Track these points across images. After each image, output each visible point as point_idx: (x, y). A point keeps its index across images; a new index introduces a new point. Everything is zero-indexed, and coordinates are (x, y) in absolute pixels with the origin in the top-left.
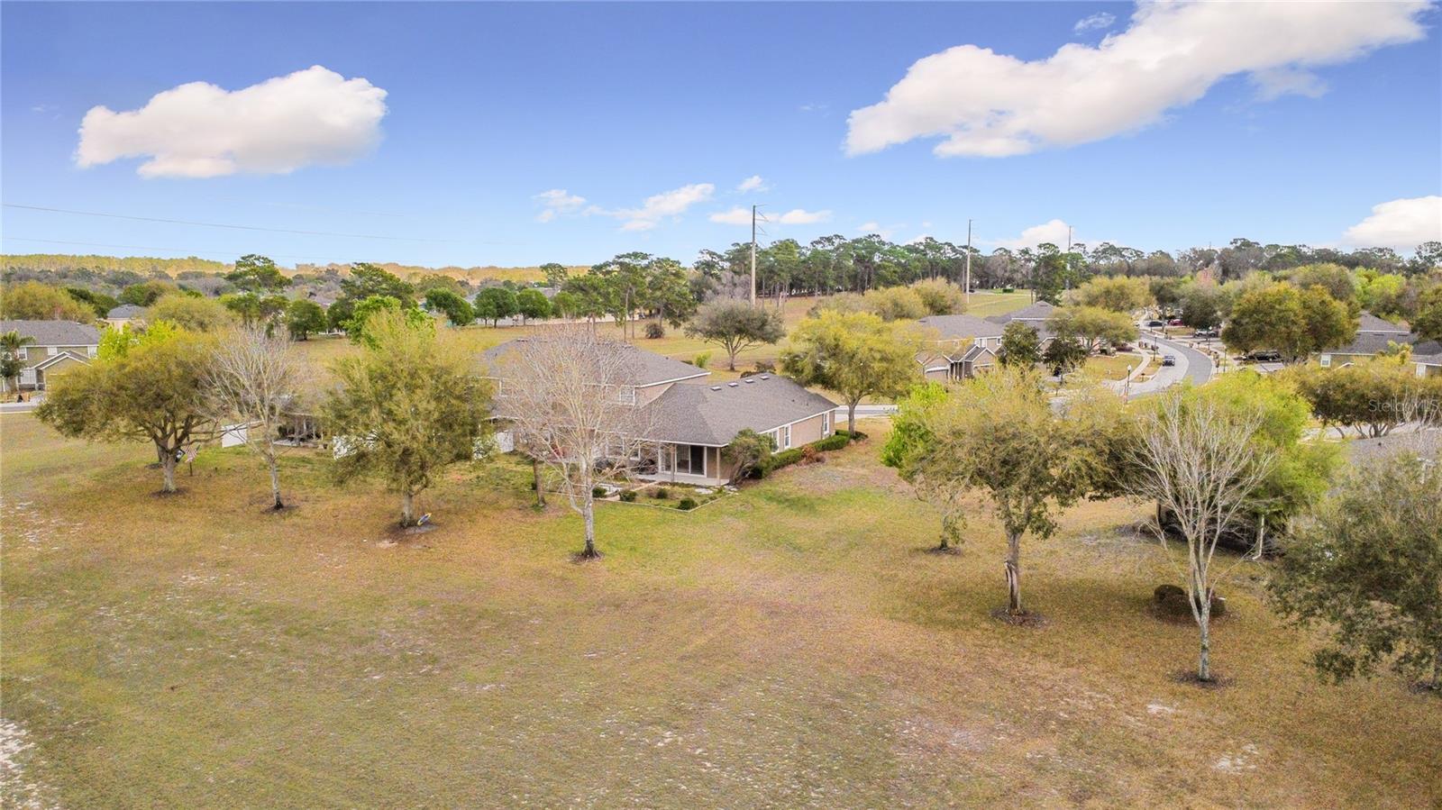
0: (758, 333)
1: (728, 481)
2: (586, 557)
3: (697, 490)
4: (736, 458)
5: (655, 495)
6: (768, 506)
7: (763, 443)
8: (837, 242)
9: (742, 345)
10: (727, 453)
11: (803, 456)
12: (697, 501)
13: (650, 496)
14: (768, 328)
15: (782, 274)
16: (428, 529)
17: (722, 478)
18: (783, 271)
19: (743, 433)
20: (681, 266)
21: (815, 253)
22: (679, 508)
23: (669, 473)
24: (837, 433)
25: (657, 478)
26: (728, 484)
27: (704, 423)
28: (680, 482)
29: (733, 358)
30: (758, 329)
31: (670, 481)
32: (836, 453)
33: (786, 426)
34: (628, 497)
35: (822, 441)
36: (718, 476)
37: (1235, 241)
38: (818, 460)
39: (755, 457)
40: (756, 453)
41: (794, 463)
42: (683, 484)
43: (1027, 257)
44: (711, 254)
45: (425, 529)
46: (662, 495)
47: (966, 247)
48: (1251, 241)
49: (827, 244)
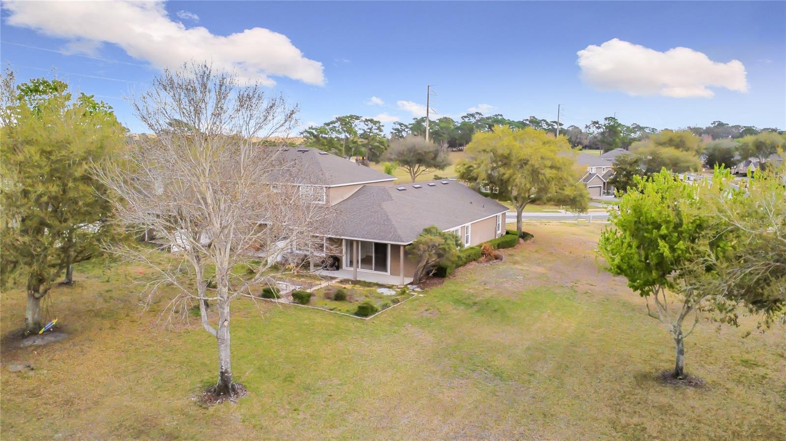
0: (432, 162)
1: (411, 280)
2: (219, 395)
3: (380, 290)
4: (421, 256)
5: (333, 296)
6: (455, 312)
7: (449, 242)
8: (478, 117)
9: (420, 171)
10: (411, 251)
11: (483, 254)
12: (377, 305)
13: (327, 297)
14: (439, 159)
15: (444, 135)
16: (52, 339)
17: (406, 276)
18: (444, 134)
19: (428, 231)
20: (381, 124)
21: (464, 124)
22: (356, 314)
23: (352, 269)
24: (507, 233)
25: (340, 275)
26: (411, 284)
27: (388, 219)
28: (362, 279)
29: (414, 179)
30: (432, 159)
31: (351, 277)
32: (510, 251)
33: (466, 225)
34: (301, 298)
35: (495, 239)
36: (402, 275)
37: (714, 123)
38: (497, 258)
39: (440, 256)
40: (441, 251)
41: (474, 260)
42: (365, 282)
43: (597, 125)
44: (401, 124)
45: (50, 338)
46: (340, 297)
47: (555, 122)
48: (724, 123)
49: (471, 118)
